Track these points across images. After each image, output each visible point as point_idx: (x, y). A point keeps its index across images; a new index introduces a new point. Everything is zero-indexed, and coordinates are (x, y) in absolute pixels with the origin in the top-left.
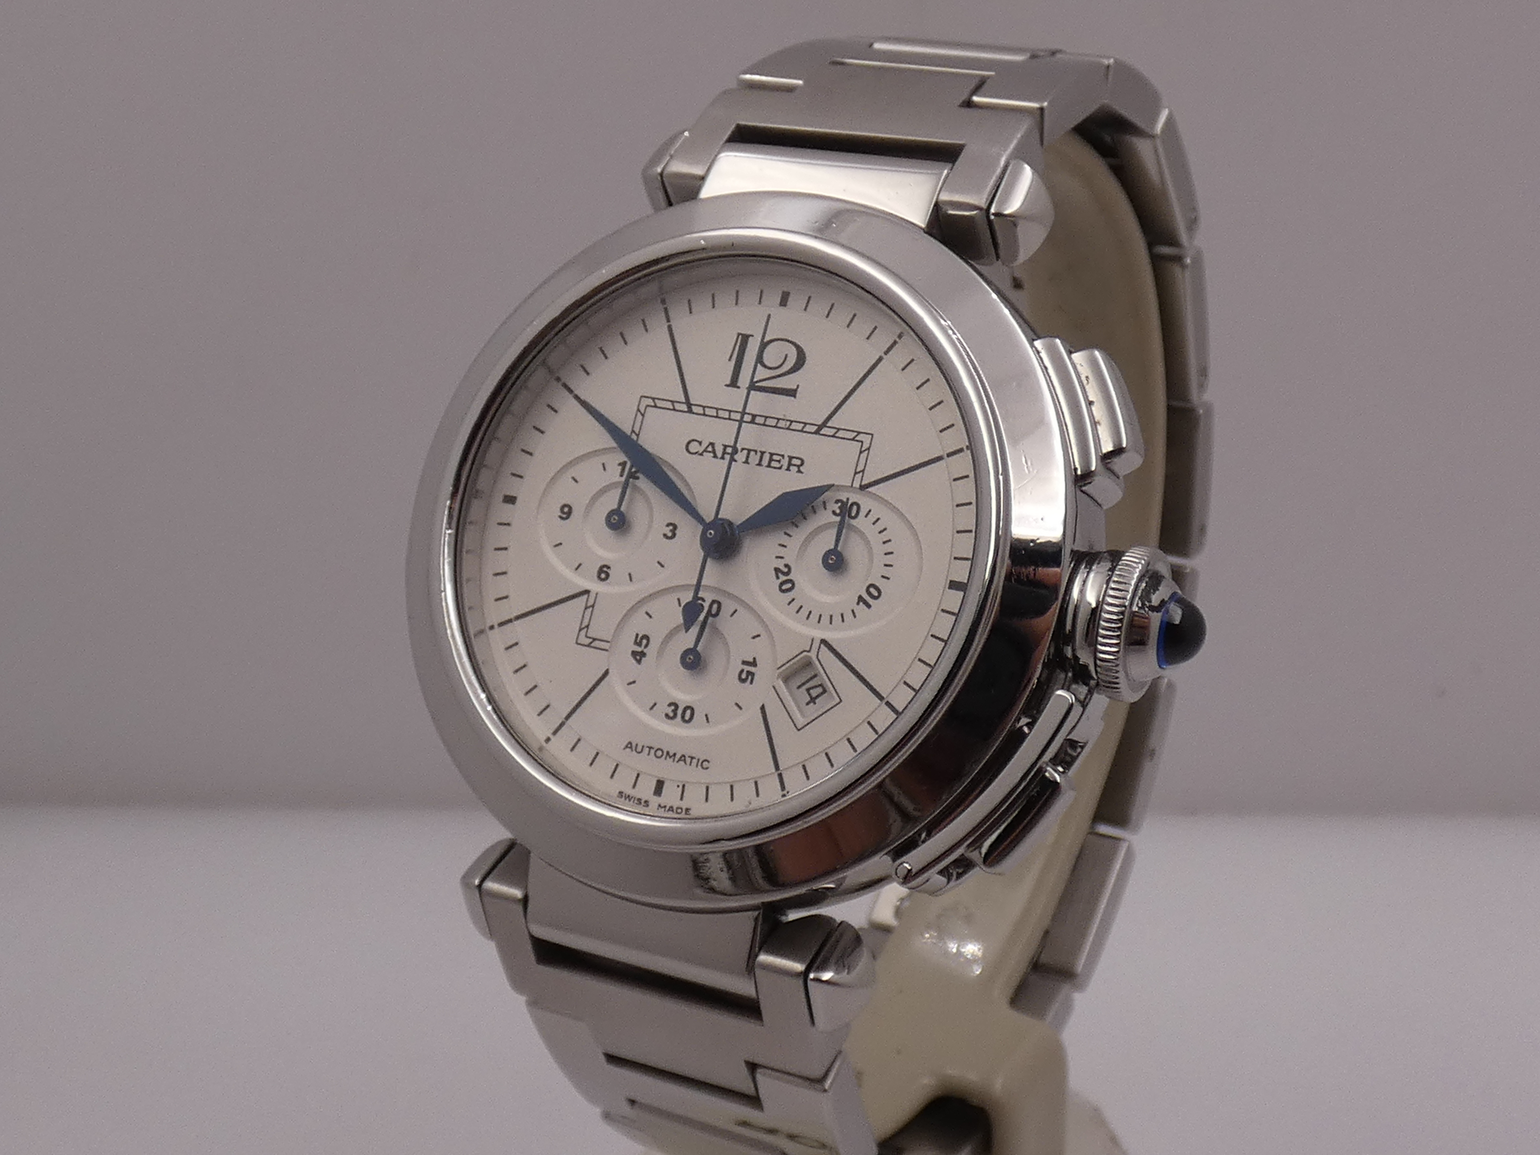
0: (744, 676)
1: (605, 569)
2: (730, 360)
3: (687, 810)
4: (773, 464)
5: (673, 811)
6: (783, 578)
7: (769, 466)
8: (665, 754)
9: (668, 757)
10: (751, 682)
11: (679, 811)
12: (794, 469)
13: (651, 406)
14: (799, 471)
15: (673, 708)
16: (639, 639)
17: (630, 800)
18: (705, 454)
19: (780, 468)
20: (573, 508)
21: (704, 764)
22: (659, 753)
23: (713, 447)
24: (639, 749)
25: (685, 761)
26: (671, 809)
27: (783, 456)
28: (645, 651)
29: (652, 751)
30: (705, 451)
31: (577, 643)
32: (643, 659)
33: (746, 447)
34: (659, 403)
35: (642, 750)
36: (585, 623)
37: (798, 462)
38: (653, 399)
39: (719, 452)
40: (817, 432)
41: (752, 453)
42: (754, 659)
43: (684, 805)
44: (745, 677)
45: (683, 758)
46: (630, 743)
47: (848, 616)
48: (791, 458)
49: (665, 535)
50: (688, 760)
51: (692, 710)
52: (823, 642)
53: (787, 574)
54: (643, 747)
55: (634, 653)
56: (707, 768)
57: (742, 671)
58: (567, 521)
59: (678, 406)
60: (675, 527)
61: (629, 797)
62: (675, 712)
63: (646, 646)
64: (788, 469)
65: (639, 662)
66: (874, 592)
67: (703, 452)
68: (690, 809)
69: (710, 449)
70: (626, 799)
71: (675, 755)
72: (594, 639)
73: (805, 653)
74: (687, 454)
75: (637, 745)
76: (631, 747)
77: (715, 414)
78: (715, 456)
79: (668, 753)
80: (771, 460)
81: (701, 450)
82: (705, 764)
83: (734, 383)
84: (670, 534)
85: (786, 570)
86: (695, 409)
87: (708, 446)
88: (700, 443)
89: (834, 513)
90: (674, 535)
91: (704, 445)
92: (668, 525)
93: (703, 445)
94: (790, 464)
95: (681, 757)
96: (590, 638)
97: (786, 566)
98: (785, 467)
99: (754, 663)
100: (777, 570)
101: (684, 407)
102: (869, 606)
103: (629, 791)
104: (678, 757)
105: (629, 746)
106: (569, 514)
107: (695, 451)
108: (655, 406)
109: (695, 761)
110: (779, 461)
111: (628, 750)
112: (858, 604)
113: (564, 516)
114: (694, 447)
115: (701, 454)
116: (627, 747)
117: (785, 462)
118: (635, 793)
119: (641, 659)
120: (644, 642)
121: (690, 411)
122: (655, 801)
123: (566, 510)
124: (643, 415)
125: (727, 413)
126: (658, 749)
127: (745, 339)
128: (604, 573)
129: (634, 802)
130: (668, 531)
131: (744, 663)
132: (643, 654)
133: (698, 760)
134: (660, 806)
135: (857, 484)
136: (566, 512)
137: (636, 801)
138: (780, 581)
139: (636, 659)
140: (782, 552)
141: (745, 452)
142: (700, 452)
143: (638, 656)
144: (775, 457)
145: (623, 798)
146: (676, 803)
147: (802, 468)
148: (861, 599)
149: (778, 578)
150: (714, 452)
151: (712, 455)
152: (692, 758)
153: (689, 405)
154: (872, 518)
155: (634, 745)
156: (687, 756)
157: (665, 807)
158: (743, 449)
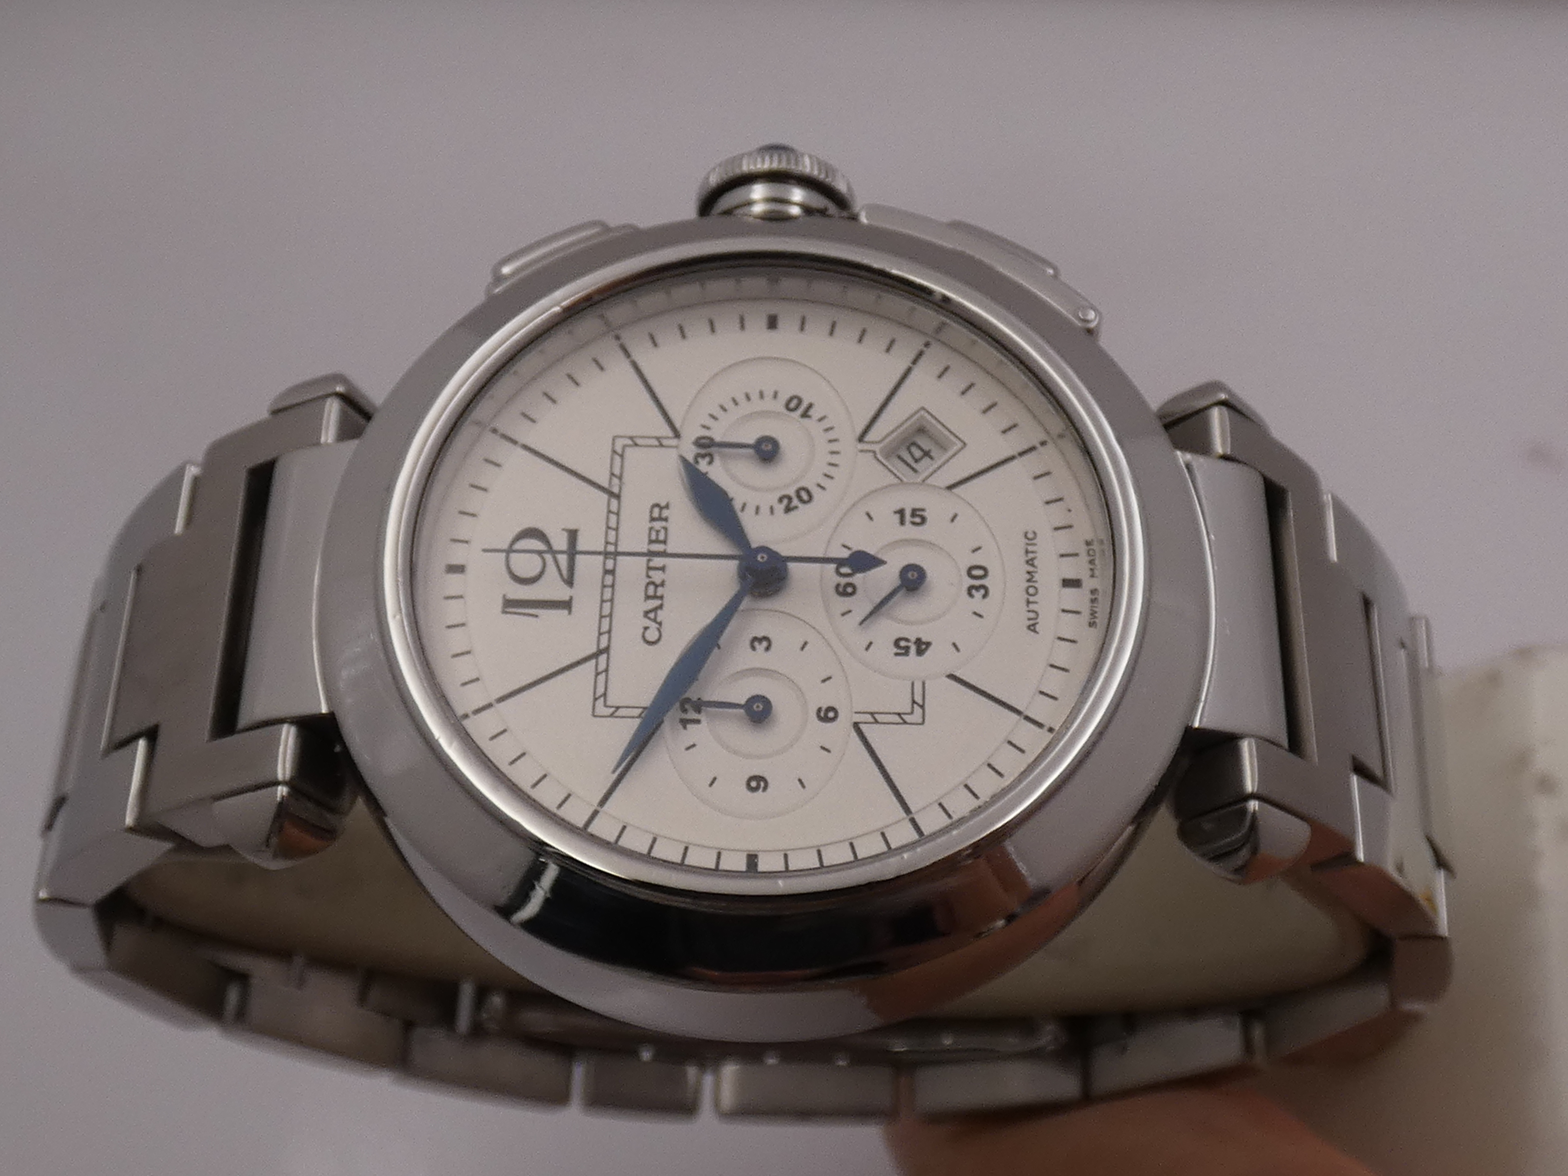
0: (918, 520)
1: (822, 714)
2: (537, 616)
3: (1088, 543)
4: (661, 537)
5: (1093, 560)
6: (795, 502)
7: (664, 542)
8: (1031, 584)
9: (1034, 579)
10: (923, 510)
11: (1091, 552)
12: (665, 513)
13: (605, 701)
14: (667, 507)
15: (974, 592)
16: (899, 651)
17: (1096, 612)
18: (659, 620)
19: (666, 529)
20: (752, 774)
21: (1030, 538)
22: (1031, 591)
23: (650, 611)
24: (1032, 615)
25: (1032, 559)
26: (1091, 562)
27: (651, 529)
28: (913, 639)
29: (1031, 599)
30: (655, 620)
31: (923, 723)
32: (924, 640)
33: (644, 573)
34: (600, 690)
35: (1033, 611)
36: (897, 719)
37: (656, 510)
38: (596, 699)
39: (656, 603)
40: (618, 497)
41: (652, 564)
42: (895, 512)
43: (1082, 549)
44: (919, 517)
45: (1030, 562)
46: (1029, 627)
47: (826, 424)
48: (653, 519)
49: (768, 649)
50: (1031, 556)
51: (971, 569)
52: (861, 439)
53: (790, 499)
54: (1029, 611)
55: (920, 652)
56: (1035, 533)
57: (914, 523)
58: (769, 781)
59: (602, 666)
60: (755, 639)
61: (1093, 614)
62: (977, 588)
63: (907, 640)
64: (666, 520)
65: (928, 644)
66: (794, 404)
67: (657, 623)
68: (1087, 542)
69: (652, 615)
70: (1095, 617)
71: (1029, 573)
72: (914, 702)
73: (879, 456)
74: (663, 639)
75: (1029, 619)
76: (1034, 625)
77: (608, 619)
78: (661, 607)
79: (1029, 581)
80: (657, 541)
81: (654, 626)
82: (1030, 536)
83: (566, 605)
84: (765, 644)
85: (785, 501)
86: (603, 645)
87: (649, 618)
88: (646, 628)
89: (710, 463)
90: (766, 638)
91: (648, 623)
92: (753, 648)
93: (647, 625)
94: (660, 519)
95: (1030, 564)
96: (913, 707)
97: (781, 500)
98: (664, 524)
99: (901, 512)
100: (788, 510)
101: (603, 658)
102: (810, 406)
103: (1086, 616)
104: (1031, 569)
105: (1032, 628)
106: (759, 779)
107: (657, 633)
108: (605, 695)
109: (1030, 548)
110: (658, 532)
111: (1038, 628)
112: (809, 417)
113: (762, 784)
114: (652, 635)
115: (660, 624)
116: (1035, 631)
117: (658, 525)
118: (1085, 608)
119: (924, 643)
120: (903, 644)
121: (607, 650)
122: (1089, 583)
123: (754, 784)
124: (618, 708)
125: (605, 605)
126: (1028, 593)
127: (510, 605)
128: (827, 715)
129: (1096, 607)
130: (761, 647)
131: (902, 522)
132: (918, 642)
133: (1027, 544)
134: (1092, 576)
135: (674, 442)
136: (757, 783)
137: (1096, 605)
138: (800, 505)
139: (926, 649)
140: (765, 510)
141: (651, 573)
142: (657, 626)
143: (922, 646)
144: (654, 537)
145: (1095, 620)
146: (1084, 558)
147: (663, 504)
148: (805, 415)
149: (796, 507)
150: (655, 610)
151: (659, 612)
152: (1027, 552)
153: (600, 652)
154: (709, 422)
155: (1032, 622)
156: (1027, 559)
157: (1091, 570)
158: (648, 576)
